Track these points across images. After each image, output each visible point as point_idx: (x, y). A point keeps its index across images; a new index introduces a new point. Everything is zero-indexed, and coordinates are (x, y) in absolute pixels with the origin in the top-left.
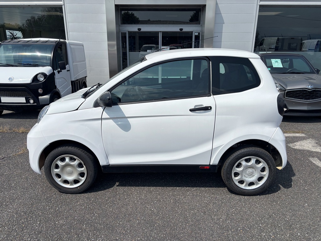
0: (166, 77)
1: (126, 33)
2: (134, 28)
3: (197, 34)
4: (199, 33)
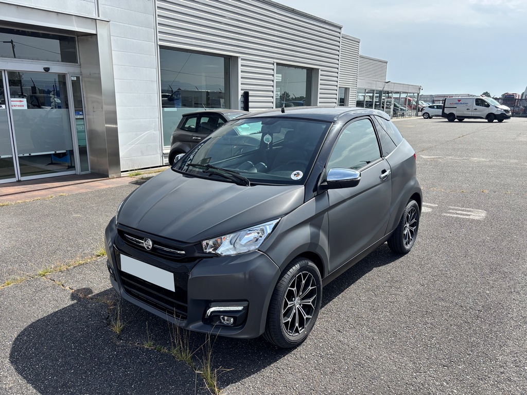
0: (28, 155)
3: (75, 79)
4: (78, 78)
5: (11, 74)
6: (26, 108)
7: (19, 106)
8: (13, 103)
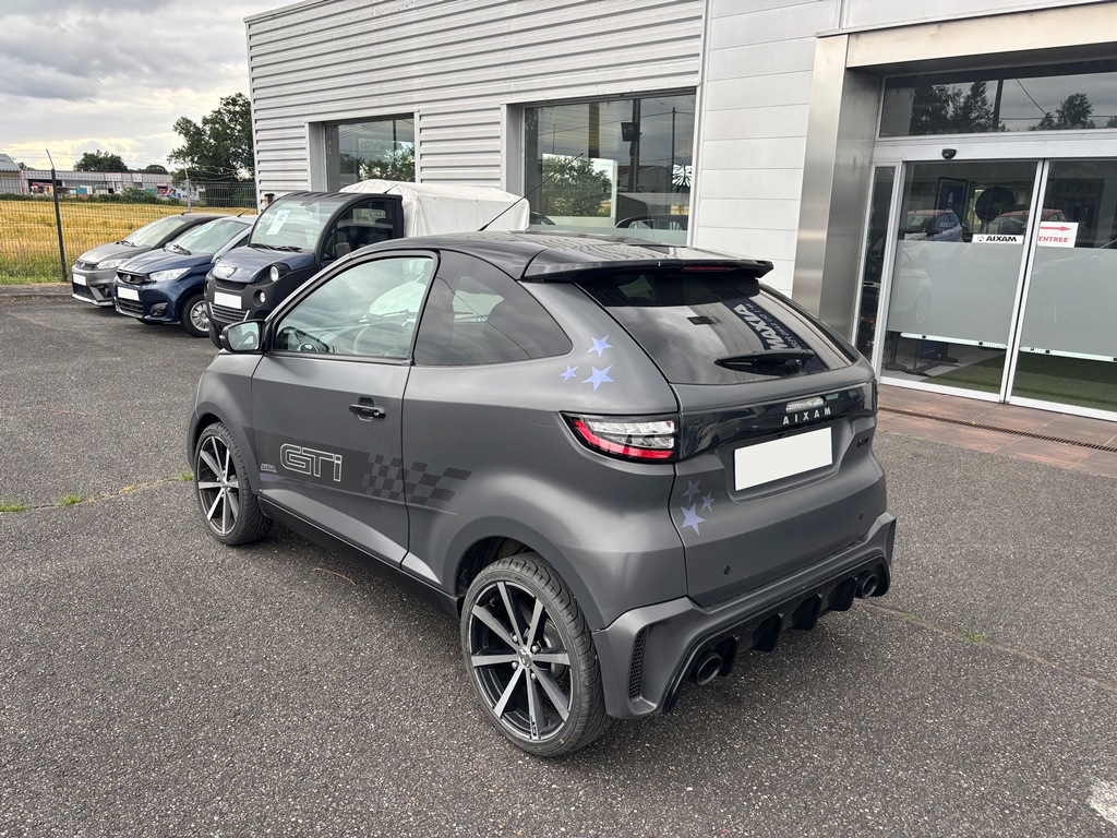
1: (894, 168)
2: (929, 149)
5: (1058, 165)
6: (1071, 243)
7: (1056, 239)
8: (1043, 233)
